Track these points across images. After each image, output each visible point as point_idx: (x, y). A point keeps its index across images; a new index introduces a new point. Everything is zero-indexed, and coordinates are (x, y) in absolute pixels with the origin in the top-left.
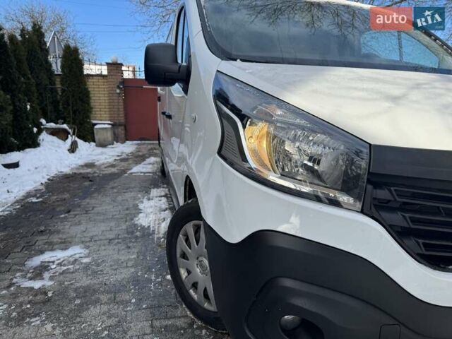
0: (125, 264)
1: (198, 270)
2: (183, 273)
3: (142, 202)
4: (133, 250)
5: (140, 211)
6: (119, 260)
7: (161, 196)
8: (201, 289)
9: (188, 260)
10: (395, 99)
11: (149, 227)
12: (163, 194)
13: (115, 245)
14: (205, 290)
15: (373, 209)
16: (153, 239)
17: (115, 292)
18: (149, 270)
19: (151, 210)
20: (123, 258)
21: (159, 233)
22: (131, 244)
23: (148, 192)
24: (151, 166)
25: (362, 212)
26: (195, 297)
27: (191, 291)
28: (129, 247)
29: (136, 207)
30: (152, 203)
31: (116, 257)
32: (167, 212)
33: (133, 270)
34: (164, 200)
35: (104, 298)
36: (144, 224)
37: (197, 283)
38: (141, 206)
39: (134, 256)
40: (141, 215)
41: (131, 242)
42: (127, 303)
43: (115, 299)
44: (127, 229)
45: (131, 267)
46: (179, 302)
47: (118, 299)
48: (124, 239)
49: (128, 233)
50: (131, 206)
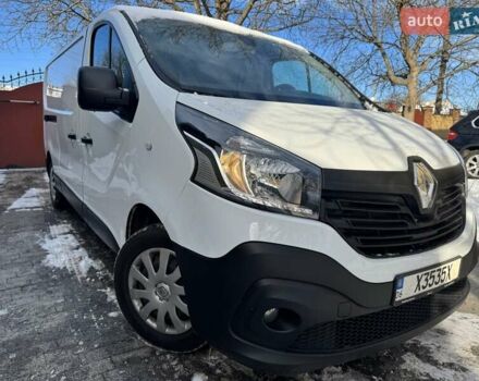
0: (53, 310)
1: (157, 298)
2: (137, 304)
3: (44, 242)
4: (57, 294)
5: (45, 253)
6: (44, 307)
7: (65, 234)
8: (161, 315)
9: (144, 288)
10: (327, 132)
11: (65, 268)
12: (67, 230)
13: (31, 291)
14: (167, 315)
15: (327, 217)
16: (76, 280)
17: (56, 339)
18: (85, 310)
19: (60, 250)
20: (48, 304)
21: (80, 273)
22: (50, 289)
23: (46, 230)
24: (36, 199)
25: (319, 220)
26: (154, 325)
27: (149, 321)
28: (51, 292)
29: (38, 247)
30: (57, 241)
31: (38, 303)
32: (81, 250)
33: (66, 314)
34: (71, 237)
35: (44, 346)
36: (57, 266)
37: (156, 310)
38: (44, 247)
39: (62, 300)
40: (49, 256)
41: (49, 286)
42: (74, 347)
43: (58, 345)
44: (37, 273)
45: (63, 311)
46: (133, 335)
47: (62, 345)
48: (39, 284)
49: (42, 277)
50: (31, 247)
